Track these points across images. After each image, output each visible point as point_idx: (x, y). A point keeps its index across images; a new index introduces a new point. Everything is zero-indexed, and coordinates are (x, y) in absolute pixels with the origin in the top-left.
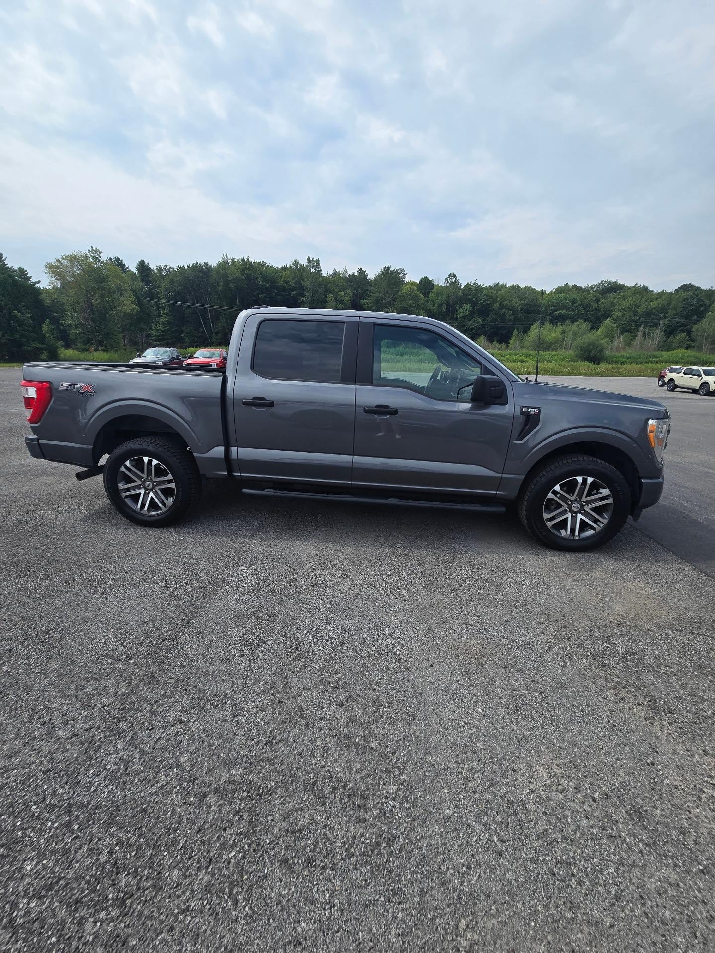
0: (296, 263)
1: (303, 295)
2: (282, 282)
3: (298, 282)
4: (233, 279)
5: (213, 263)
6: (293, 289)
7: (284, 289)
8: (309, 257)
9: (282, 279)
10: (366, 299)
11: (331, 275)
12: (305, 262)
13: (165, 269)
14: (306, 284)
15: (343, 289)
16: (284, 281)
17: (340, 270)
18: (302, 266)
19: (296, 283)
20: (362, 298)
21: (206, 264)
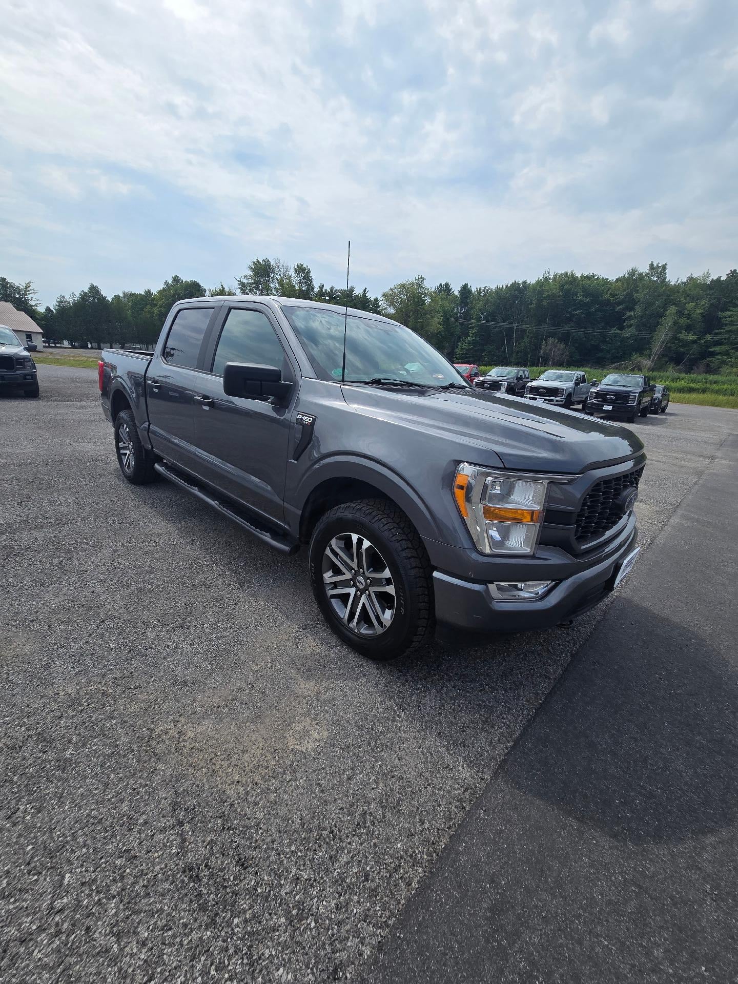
0: (633, 272)
1: (631, 309)
2: (607, 296)
3: (630, 295)
4: (549, 296)
5: (532, 280)
6: (619, 303)
7: (608, 302)
8: (652, 262)
9: (609, 292)
10: (729, 311)
11: (683, 283)
12: (644, 269)
13: (484, 291)
14: (640, 296)
15: (696, 299)
16: (611, 294)
17: (698, 274)
18: (641, 274)
19: (626, 296)
20: (724, 310)
21: (525, 282)
